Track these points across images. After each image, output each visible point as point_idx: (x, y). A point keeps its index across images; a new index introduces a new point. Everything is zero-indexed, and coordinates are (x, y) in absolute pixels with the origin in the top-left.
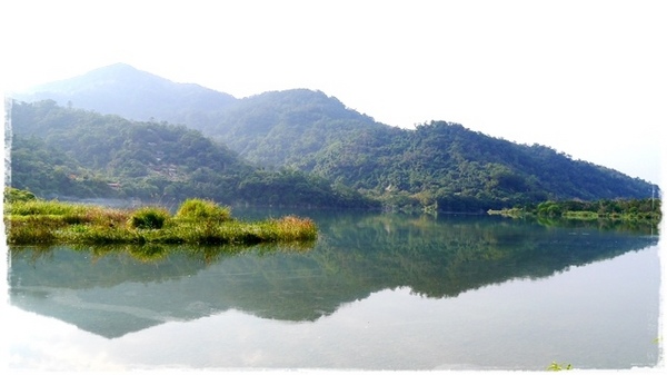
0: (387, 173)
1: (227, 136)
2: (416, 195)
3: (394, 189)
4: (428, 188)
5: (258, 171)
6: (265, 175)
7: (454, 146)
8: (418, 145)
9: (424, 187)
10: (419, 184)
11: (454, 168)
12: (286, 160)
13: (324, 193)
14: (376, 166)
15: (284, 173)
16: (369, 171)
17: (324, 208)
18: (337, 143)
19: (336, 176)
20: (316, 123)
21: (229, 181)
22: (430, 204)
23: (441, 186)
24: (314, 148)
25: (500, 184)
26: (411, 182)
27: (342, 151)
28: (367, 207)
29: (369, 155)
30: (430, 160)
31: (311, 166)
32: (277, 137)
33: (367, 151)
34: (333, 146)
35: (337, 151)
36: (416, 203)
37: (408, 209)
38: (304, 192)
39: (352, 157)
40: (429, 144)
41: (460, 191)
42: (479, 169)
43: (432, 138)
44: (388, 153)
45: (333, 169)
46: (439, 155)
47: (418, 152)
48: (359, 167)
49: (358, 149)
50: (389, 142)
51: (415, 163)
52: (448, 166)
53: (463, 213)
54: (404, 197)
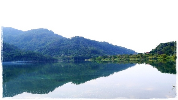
0: (62, 51)
1: (18, 42)
2: (69, 57)
3: (63, 55)
4: (72, 54)
6: (22, 53)
7: (81, 42)
8: (71, 43)
10: (70, 53)
11: (80, 49)
13: (40, 57)
14: (59, 49)
16: (57, 50)
18: (50, 43)
20: (44, 38)
22: (72, 59)
23: (75, 53)
24: (43, 44)
25: (92, 52)
26: (68, 53)
27: (50, 45)
28: (54, 60)
29: (58, 46)
30: (74, 47)
31: (41, 50)
32: (33, 42)
33: (57, 45)
34: (48, 44)
36: (69, 59)
37: (66, 60)
38: (34, 57)
39: (52, 47)
40: (74, 42)
41: (81, 55)
42: (87, 48)
43: (75, 41)
44: (63, 45)
45: (47, 50)
46: (76, 45)
47: (71, 45)
48: (54, 49)
49: (55, 44)
50: (63, 42)
51: (70, 48)
52: (79, 48)
53: (81, 61)
54: (65, 57)
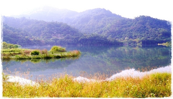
0: (125, 33)
1: (75, 24)
2: (134, 40)
3: (128, 38)
4: (138, 37)
5: (84, 35)
6: (87, 36)
7: (147, 23)
8: (135, 24)
9: (137, 37)
10: (136, 36)
11: (147, 31)
12: (94, 31)
13: (105, 40)
14: (122, 31)
15: (93, 35)
16: (120, 33)
17: (105, 45)
18: (109, 25)
19: (109, 35)
20: (102, 19)
21: (76, 38)
22: (139, 42)
23: (143, 37)
24: (102, 26)
25: (163, 35)
26: (133, 36)
27: (111, 27)
28: (119, 44)
29: (120, 28)
30: (139, 28)
31: (101, 32)
32: (91, 24)
33: (119, 27)
34: (108, 25)
35: (109, 27)
36: (135, 42)
37: (132, 44)
38: (99, 41)
39: (114, 29)
40: (139, 23)
41: (149, 38)
42: (156, 30)
43: (140, 21)
44: (126, 27)
45: (108, 33)
46: (142, 27)
47: (135, 26)
48: (116, 32)
49: (116, 26)
50: (126, 23)
51: (135, 30)
52: (145, 30)
53: (150, 45)
54: (131, 41)
